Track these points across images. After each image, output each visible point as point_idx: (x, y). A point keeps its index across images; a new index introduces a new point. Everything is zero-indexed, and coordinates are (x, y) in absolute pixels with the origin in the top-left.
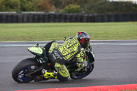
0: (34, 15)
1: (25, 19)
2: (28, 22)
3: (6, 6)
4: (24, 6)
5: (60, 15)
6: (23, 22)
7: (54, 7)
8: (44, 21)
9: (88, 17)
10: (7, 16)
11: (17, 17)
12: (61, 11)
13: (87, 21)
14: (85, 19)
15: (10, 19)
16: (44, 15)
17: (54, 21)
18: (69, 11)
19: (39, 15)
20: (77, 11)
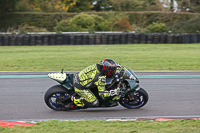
0: (109, 36)
1: (98, 40)
2: (101, 43)
3: (78, 25)
4: (99, 25)
5: (140, 36)
6: (95, 43)
7: (134, 25)
8: (120, 43)
9: (174, 37)
10: (76, 37)
11: (88, 37)
12: (143, 31)
13: (173, 42)
14: (171, 39)
15: (79, 40)
16: (121, 36)
17: (133, 43)
18: (153, 31)
19: (114, 36)
20: (162, 30)
